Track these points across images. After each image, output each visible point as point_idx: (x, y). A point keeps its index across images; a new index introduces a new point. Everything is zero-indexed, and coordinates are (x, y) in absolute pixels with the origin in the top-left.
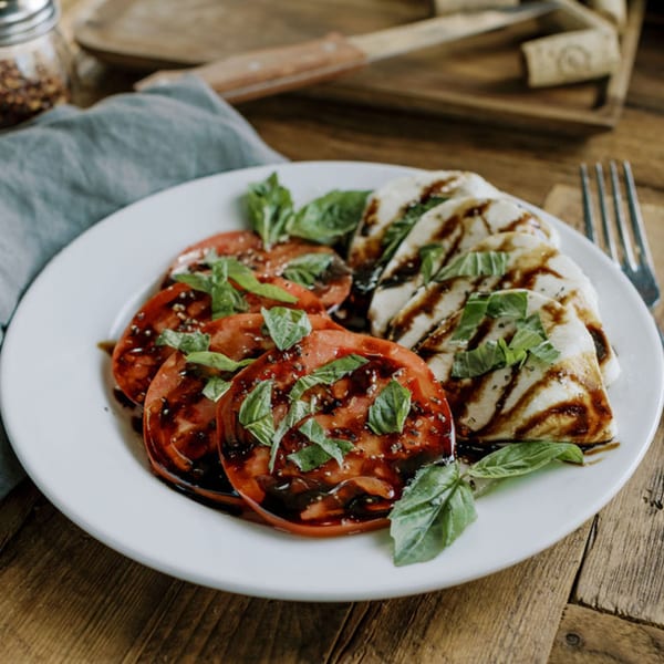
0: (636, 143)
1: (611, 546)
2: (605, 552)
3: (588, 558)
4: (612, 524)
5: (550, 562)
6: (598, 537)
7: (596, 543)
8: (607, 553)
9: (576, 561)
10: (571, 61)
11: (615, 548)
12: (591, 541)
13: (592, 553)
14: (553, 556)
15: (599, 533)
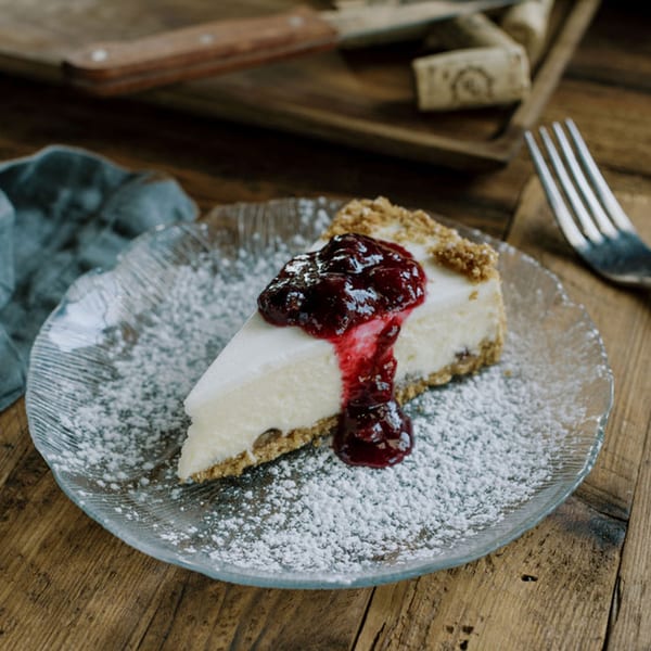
0: (619, 126)
1: (640, 617)
2: (632, 625)
3: (614, 633)
4: (638, 588)
5: (567, 641)
6: (623, 606)
7: (621, 614)
8: (635, 625)
9: (599, 638)
10: (468, 86)
11: (644, 618)
12: (615, 611)
13: (618, 626)
14: (570, 632)
15: (623, 601)
